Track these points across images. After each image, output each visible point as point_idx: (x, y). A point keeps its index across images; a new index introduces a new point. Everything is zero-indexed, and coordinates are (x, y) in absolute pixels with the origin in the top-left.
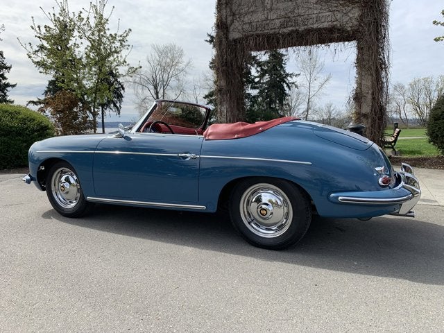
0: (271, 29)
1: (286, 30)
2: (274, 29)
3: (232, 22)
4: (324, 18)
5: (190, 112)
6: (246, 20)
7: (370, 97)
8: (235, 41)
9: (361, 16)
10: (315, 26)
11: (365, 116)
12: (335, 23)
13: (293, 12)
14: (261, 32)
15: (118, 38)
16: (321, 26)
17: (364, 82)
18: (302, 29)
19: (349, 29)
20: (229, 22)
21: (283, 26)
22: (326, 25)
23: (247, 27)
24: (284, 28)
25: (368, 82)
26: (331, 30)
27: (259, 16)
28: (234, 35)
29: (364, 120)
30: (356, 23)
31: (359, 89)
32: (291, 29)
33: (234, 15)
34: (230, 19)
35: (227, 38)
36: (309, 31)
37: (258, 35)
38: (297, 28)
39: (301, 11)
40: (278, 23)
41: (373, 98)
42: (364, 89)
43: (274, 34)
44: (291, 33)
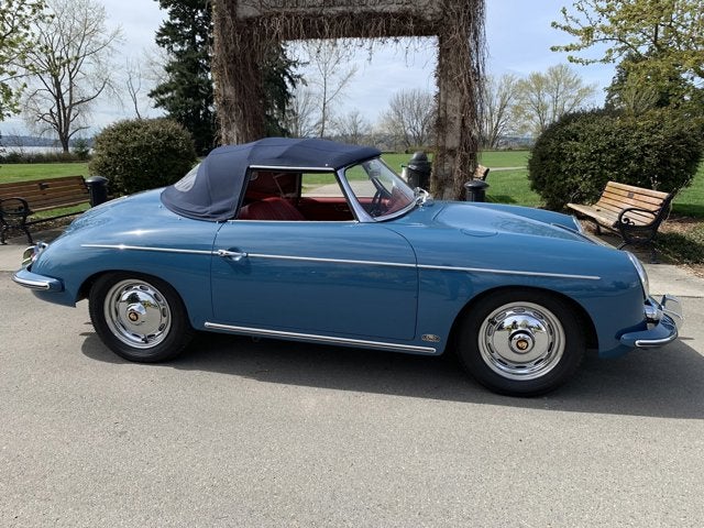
0: (310, 7)
1: (332, 11)
2: (314, 6)
5: (170, 138)
7: (458, 123)
8: (249, 21)
10: (378, 8)
11: (452, 152)
12: (408, 7)
14: (293, 10)
16: (387, 9)
17: (449, 101)
18: (358, 10)
19: (429, 18)
21: (328, 3)
24: (330, 6)
25: (455, 102)
26: (403, 17)
28: (246, 11)
29: (450, 159)
30: (439, 10)
31: (442, 112)
32: (340, 9)
35: (233, 15)
36: (371, 15)
37: (289, 16)
38: (350, 8)
41: (463, 126)
42: (449, 112)
43: (314, 15)
44: (341, 17)
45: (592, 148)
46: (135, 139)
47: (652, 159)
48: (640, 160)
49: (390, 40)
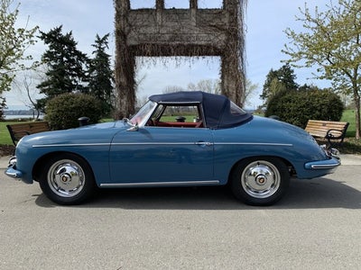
0: (162, 41)
1: (174, 43)
2: (165, 41)
3: (129, 31)
4: (202, 38)
6: (141, 31)
7: (234, 96)
8: (134, 47)
9: (228, 40)
10: (196, 43)
12: (209, 42)
13: (179, 30)
14: (155, 42)
15: (25, 33)
16: (200, 43)
18: (186, 43)
19: (220, 48)
20: (126, 31)
21: (172, 39)
22: (203, 43)
23: (141, 37)
25: (233, 85)
26: (208, 47)
27: (152, 30)
28: (131, 42)
30: (224, 44)
32: (178, 43)
33: (130, 26)
34: (127, 28)
35: (125, 43)
36: (193, 46)
37: (153, 45)
38: (183, 42)
39: (186, 30)
40: (167, 37)
41: (237, 96)
42: (230, 90)
43: (165, 45)
44: (178, 46)
45: (299, 105)
46: (72, 103)
47: (325, 110)
48: (320, 111)
49: (200, 57)
